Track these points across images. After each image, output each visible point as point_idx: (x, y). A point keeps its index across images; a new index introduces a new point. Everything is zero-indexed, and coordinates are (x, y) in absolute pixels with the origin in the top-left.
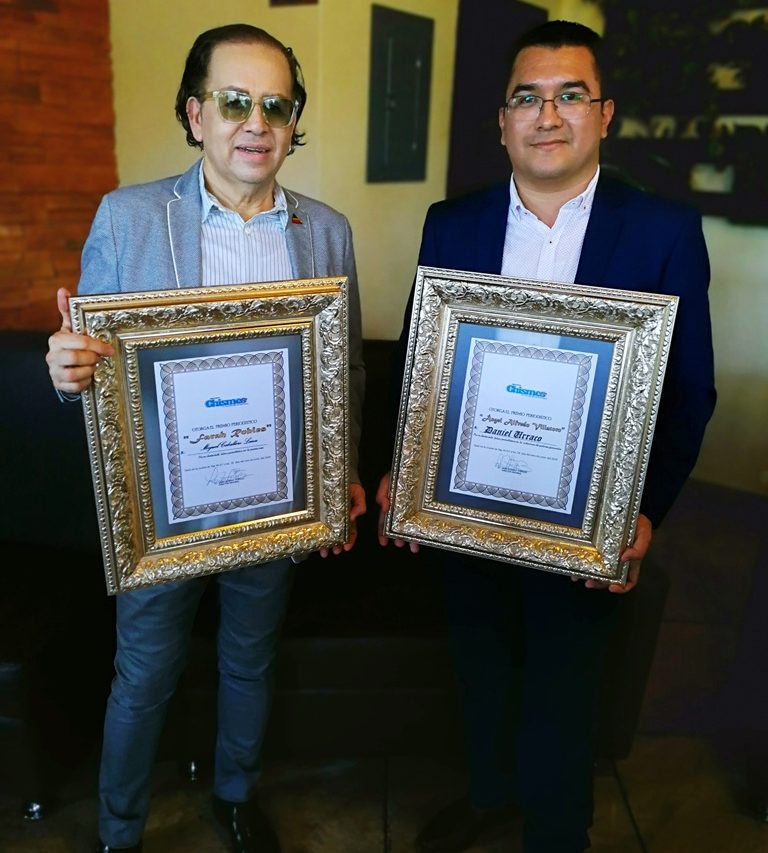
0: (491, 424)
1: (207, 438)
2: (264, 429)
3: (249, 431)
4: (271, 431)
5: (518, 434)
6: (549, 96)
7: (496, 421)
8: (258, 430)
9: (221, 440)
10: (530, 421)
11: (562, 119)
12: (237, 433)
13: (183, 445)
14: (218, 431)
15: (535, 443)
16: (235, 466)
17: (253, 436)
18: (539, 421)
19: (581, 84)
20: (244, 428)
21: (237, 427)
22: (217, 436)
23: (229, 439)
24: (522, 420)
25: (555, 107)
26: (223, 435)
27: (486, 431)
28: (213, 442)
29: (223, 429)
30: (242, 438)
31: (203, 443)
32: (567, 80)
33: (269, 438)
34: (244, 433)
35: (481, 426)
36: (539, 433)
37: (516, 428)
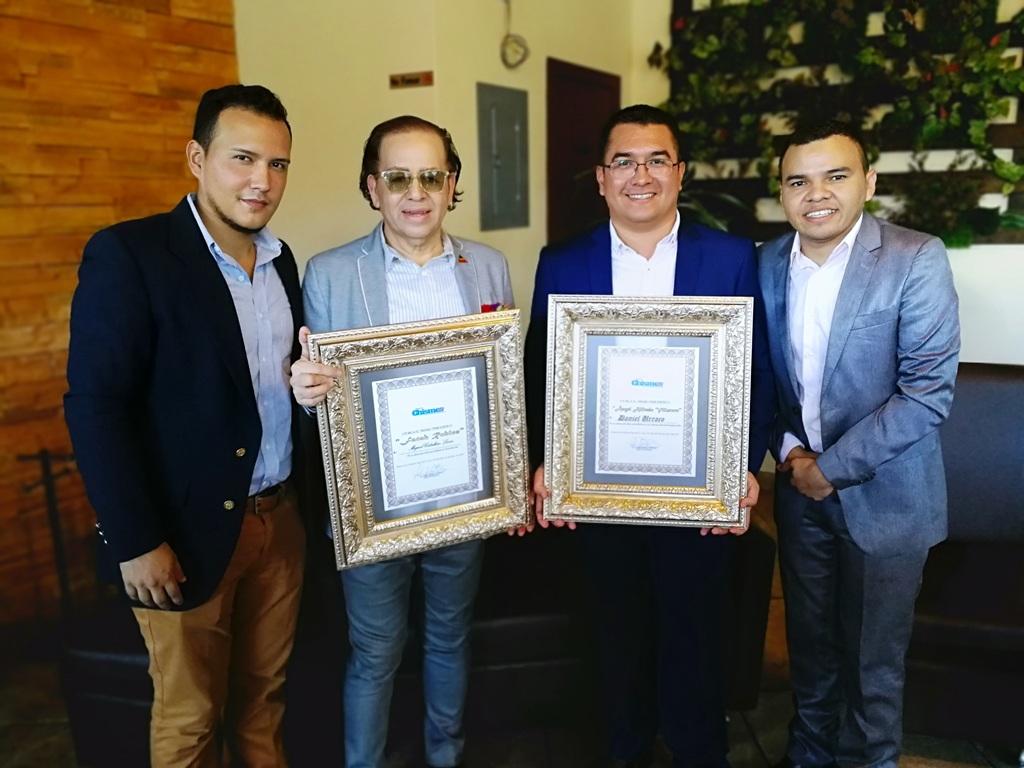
0: (623, 413)
1: (414, 440)
2: (458, 432)
3: (446, 433)
4: (464, 434)
5: (645, 418)
6: (641, 161)
7: (626, 410)
8: (454, 433)
9: (425, 441)
10: (653, 406)
11: (653, 179)
12: (437, 435)
14: (422, 435)
15: (660, 423)
16: (437, 462)
17: (450, 437)
18: (660, 406)
19: (665, 153)
20: (442, 431)
21: (437, 431)
22: (422, 439)
23: (431, 441)
24: (647, 406)
25: (647, 169)
26: (426, 437)
27: (620, 419)
28: (418, 444)
29: (427, 433)
30: (441, 439)
31: (411, 444)
32: (655, 150)
33: (462, 439)
34: (442, 435)
35: (614, 415)
36: (662, 415)
37: (643, 414)
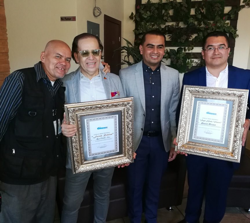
0: (203, 122)
1: (97, 137)
2: (112, 134)
3: (108, 135)
4: (113, 135)
5: (210, 124)
6: (216, 48)
7: (204, 121)
8: (110, 135)
9: (101, 137)
10: (212, 121)
11: (220, 53)
12: (105, 135)
13: (92, 138)
14: (100, 135)
15: (214, 126)
16: (105, 143)
17: (109, 136)
18: (215, 121)
19: (224, 45)
20: (107, 134)
21: (104, 134)
22: (100, 136)
23: (103, 137)
24: (211, 120)
25: (218, 50)
26: (101, 136)
27: (202, 123)
28: (99, 138)
29: (102, 135)
30: (106, 136)
31: (97, 138)
33: (113, 136)
34: (107, 135)
35: (200, 122)
36: (215, 124)
37: (209, 123)
